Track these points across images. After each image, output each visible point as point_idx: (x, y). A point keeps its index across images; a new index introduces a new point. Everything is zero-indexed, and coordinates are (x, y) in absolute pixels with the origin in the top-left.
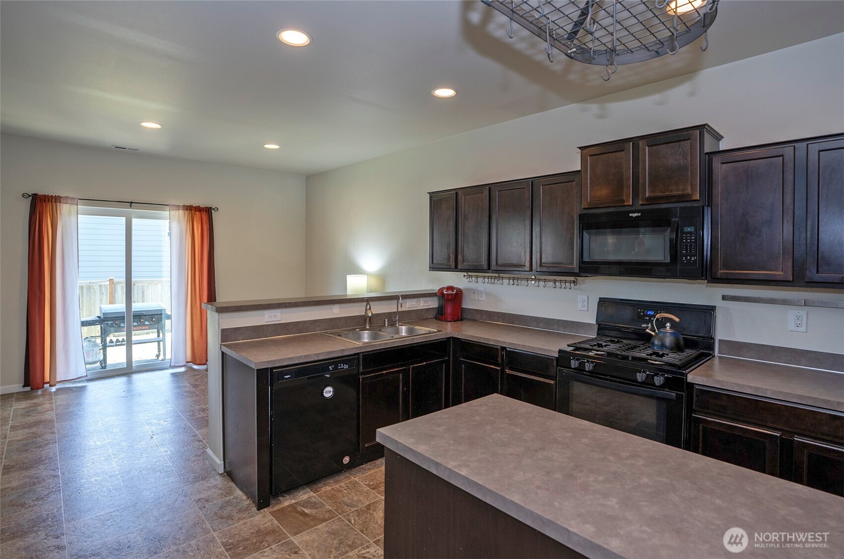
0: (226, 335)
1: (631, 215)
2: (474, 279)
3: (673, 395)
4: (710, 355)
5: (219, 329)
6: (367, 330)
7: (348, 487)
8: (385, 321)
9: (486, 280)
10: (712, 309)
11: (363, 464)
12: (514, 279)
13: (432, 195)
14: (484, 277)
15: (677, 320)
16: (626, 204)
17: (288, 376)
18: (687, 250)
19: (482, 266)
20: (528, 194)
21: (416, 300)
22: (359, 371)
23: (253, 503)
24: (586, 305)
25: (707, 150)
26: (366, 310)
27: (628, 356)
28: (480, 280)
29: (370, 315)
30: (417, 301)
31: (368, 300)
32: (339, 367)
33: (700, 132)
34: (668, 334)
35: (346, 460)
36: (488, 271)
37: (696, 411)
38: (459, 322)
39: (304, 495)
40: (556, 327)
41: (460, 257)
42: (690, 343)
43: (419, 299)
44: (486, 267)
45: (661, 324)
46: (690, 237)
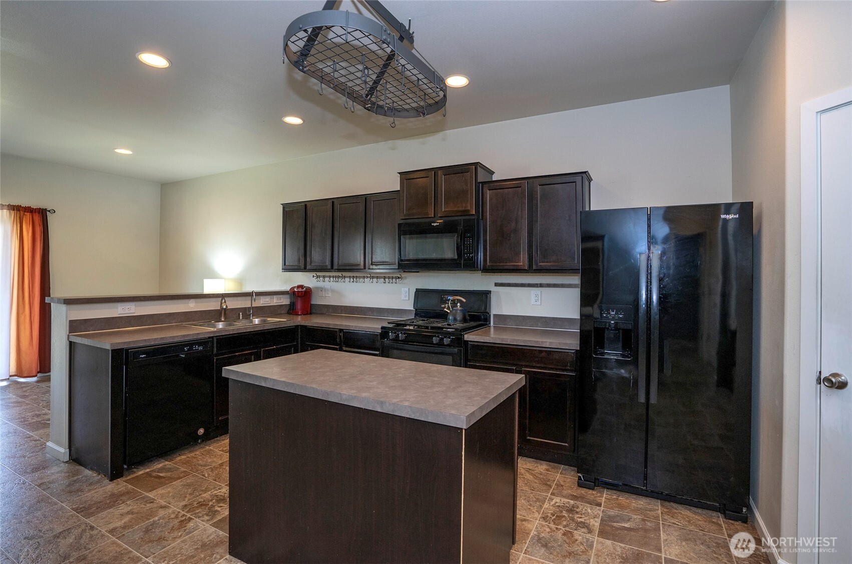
0: (75, 326)
1: (432, 224)
2: (321, 279)
3: (456, 350)
4: (486, 325)
5: (66, 320)
6: (222, 321)
7: (203, 454)
8: (239, 314)
9: (332, 279)
10: (488, 293)
11: (218, 437)
12: (353, 277)
13: (285, 206)
14: (330, 277)
15: (464, 300)
16: (430, 216)
17: (143, 356)
18: (467, 250)
19: (326, 266)
20: (362, 208)
21: (269, 297)
22: (213, 353)
23: (105, 476)
24: (408, 296)
25: (480, 180)
26: (221, 304)
27: (428, 326)
28: (327, 279)
29: (225, 307)
30: (271, 299)
31: (223, 296)
32: (194, 349)
33: (475, 167)
34: (459, 311)
35: (201, 431)
36: (332, 270)
37: (470, 360)
38: (309, 315)
39: (159, 465)
40: (386, 315)
41: (308, 259)
42: (474, 318)
43: (272, 296)
44: (329, 267)
45: (454, 303)
46: (469, 240)
